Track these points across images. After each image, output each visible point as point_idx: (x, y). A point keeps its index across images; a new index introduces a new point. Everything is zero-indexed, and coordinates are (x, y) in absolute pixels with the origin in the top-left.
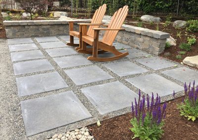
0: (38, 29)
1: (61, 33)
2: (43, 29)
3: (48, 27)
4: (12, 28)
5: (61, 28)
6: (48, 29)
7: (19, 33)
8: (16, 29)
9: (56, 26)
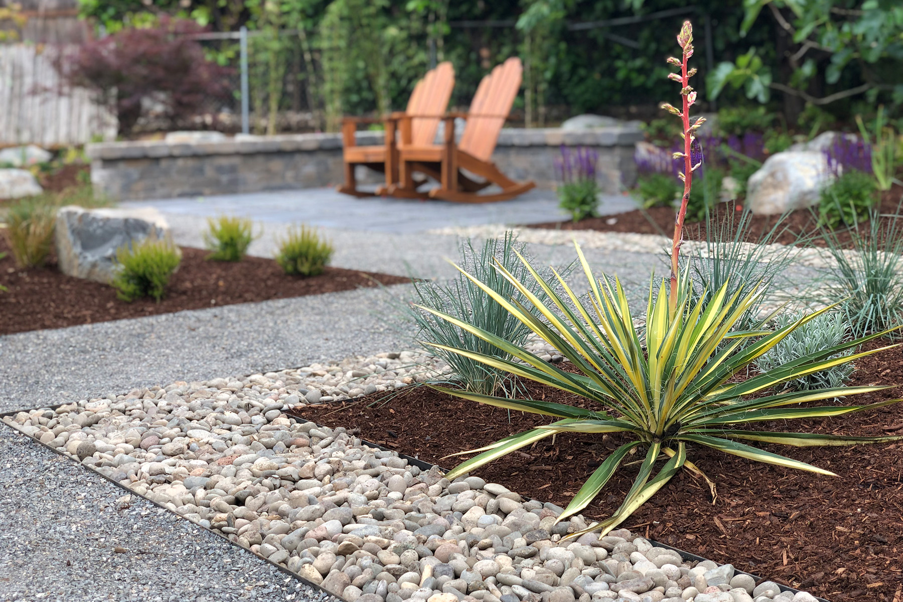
0: (201, 171)
1: (277, 182)
2: (220, 170)
3: (236, 161)
4: (122, 166)
5: (277, 165)
6: (233, 169)
7: (140, 186)
8: (134, 171)
9: (260, 160)
